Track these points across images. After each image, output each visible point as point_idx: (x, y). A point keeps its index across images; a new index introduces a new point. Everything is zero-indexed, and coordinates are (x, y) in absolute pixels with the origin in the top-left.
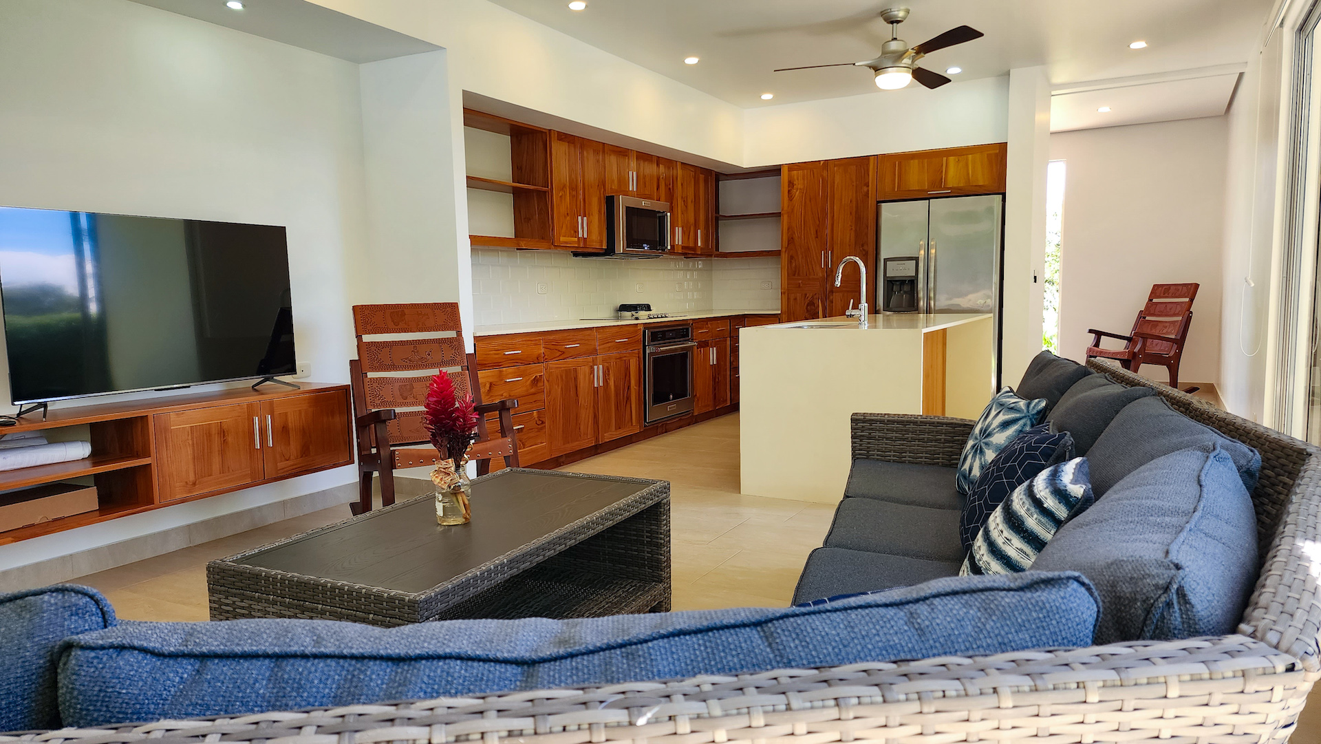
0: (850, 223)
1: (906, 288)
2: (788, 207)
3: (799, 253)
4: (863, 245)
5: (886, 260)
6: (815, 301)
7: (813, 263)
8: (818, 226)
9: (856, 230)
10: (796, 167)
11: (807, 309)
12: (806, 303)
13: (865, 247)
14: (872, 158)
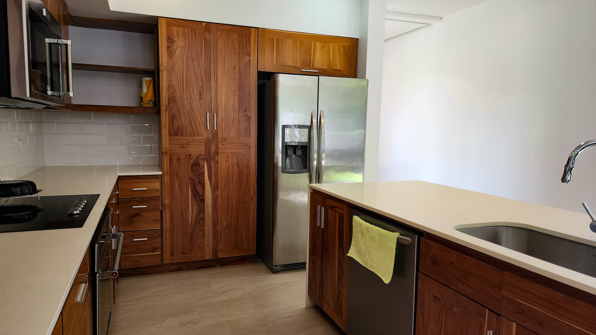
0: (233, 89)
1: (299, 152)
2: (168, 63)
3: (182, 113)
4: (245, 111)
5: (284, 127)
6: (201, 162)
7: (197, 123)
8: (202, 87)
9: (239, 96)
10: (175, 23)
11: (191, 169)
12: (191, 164)
13: (248, 113)
14: (253, 30)
